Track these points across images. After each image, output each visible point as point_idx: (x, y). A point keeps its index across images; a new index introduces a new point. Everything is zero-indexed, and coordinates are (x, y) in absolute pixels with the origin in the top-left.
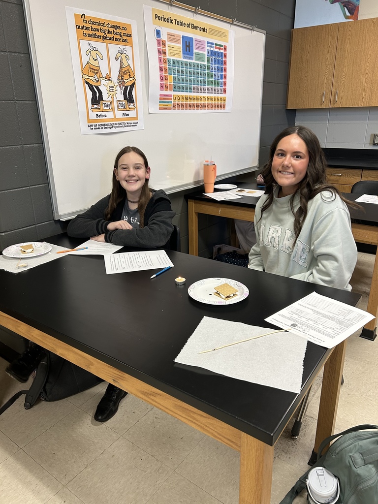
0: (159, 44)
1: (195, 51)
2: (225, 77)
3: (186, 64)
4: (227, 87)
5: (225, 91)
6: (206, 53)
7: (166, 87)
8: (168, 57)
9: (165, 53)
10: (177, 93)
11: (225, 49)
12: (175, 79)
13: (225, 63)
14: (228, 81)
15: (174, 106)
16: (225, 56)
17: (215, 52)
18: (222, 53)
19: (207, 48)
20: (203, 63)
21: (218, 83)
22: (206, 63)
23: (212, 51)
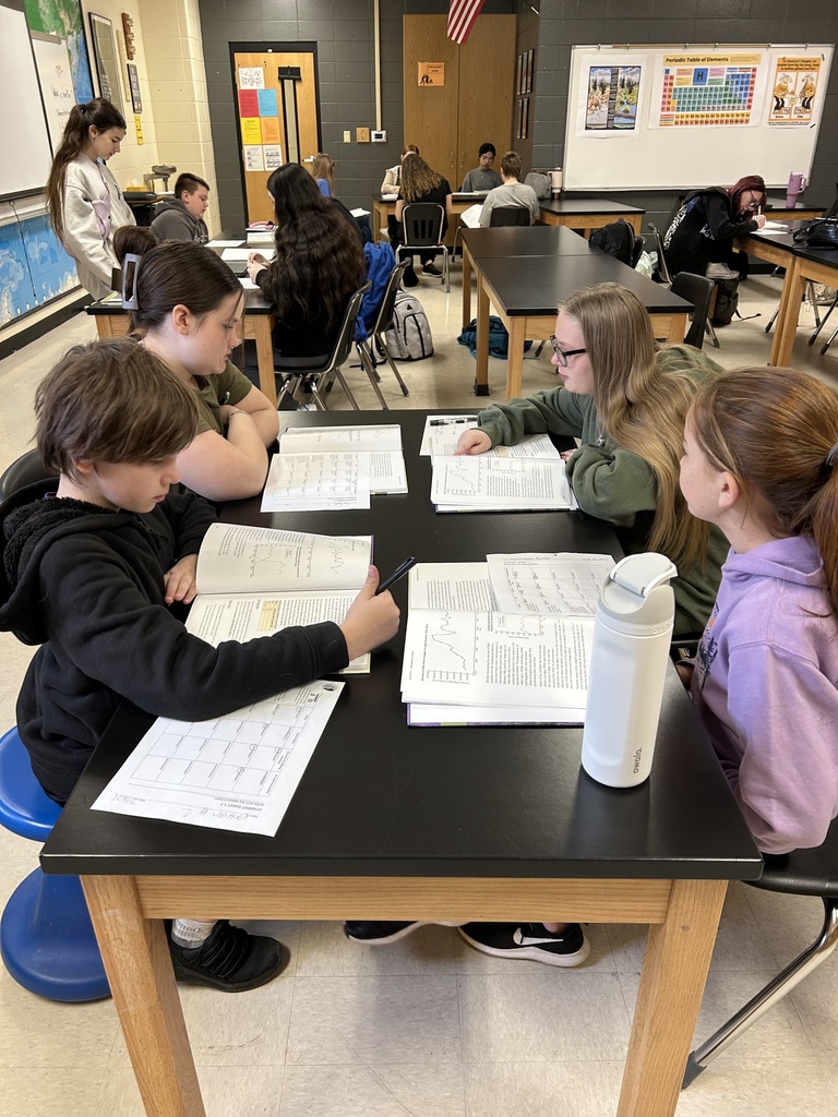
0: (666, 78)
1: (708, 78)
2: (751, 95)
3: (696, 89)
4: (753, 104)
5: (749, 107)
6: (724, 78)
7: (668, 109)
8: (674, 86)
9: (671, 84)
10: (680, 113)
11: (754, 70)
12: (679, 102)
13: (753, 82)
14: (754, 98)
15: (676, 123)
16: (754, 76)
17: (738, 76)
18: (748, 75)
19: (726, 73)
20: (719, 86)
21: (740, 101)
22: (724, 85)
23: (733, 76)
